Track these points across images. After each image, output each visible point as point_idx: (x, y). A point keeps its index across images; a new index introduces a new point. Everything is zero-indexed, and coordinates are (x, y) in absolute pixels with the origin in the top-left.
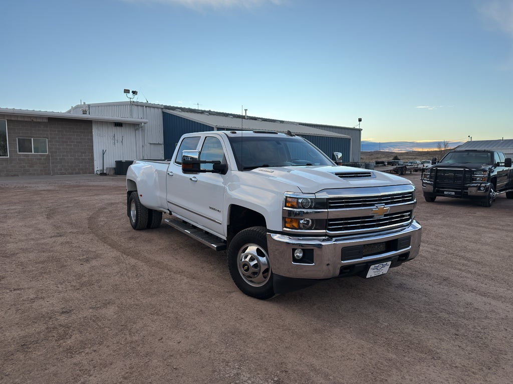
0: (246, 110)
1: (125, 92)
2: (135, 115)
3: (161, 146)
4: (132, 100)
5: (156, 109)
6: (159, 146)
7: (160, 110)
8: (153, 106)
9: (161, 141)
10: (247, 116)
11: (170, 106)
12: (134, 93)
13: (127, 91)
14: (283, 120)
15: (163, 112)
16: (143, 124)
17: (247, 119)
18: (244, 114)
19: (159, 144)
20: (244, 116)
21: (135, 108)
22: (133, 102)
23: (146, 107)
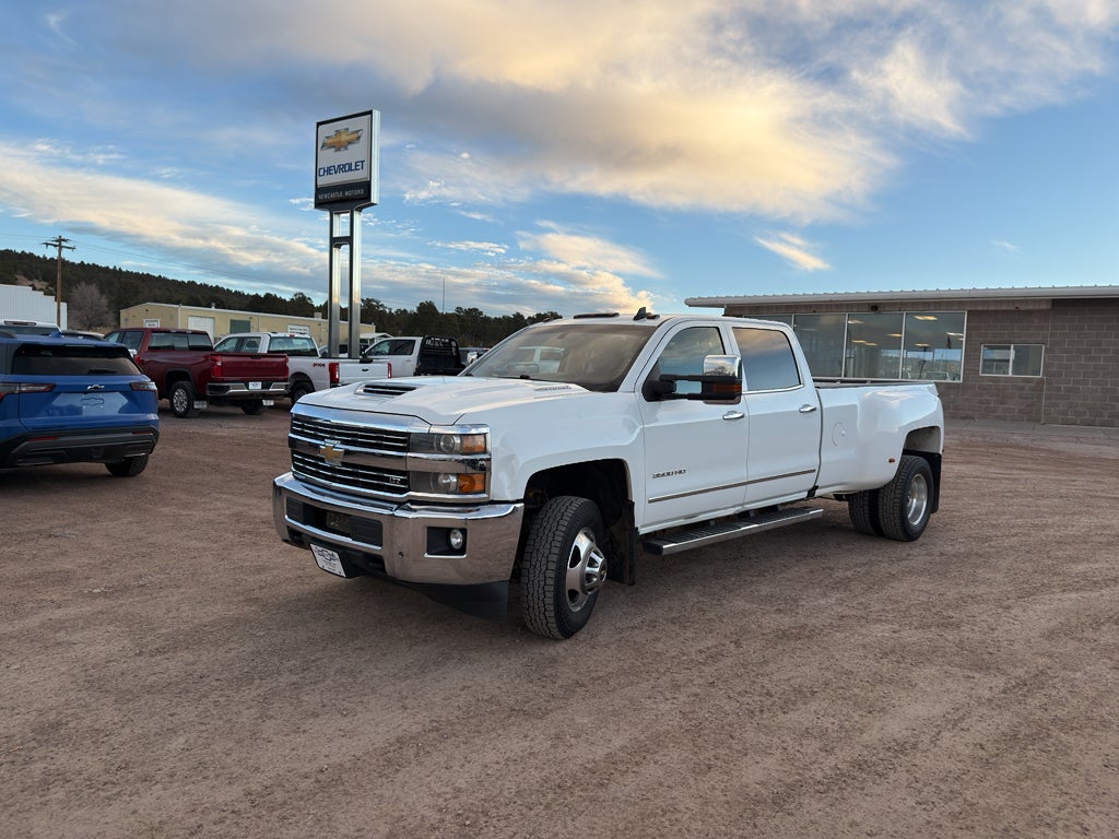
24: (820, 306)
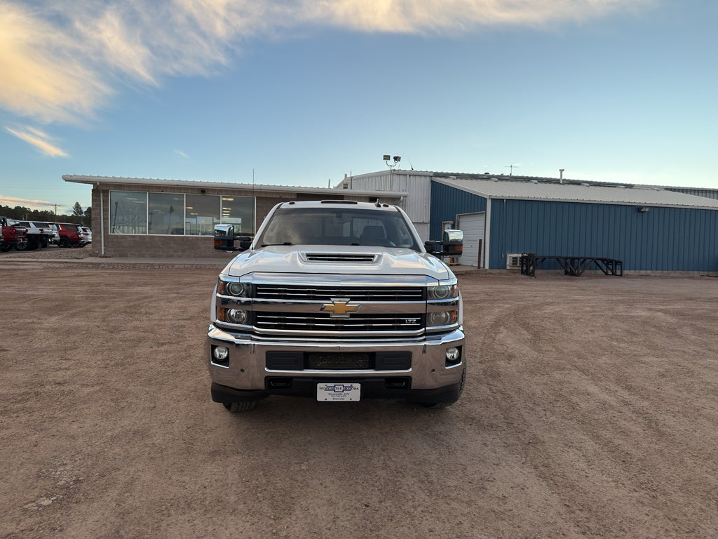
0: (562, 171)
1: (384, 159)
2: (395, 186)
3: (426, 225)
4: (393, 168)
5: (423, 178)
6: (423, 225)
7: (428, 179)
8: (420, 174)
9: (427, 218)
10: (564, 180)
11: (442, 173)
12: (396, 159)
13: (387, 158)
14: (633, 183)
15: (432, 181)
16: (402, 198)
17: (564, 184)
18: (558, 177)
19: (423, 223)
20: (559, 180)
21: (396, 178)
22: (394, 170)
23: (410, 176)
24: (167, 187)
